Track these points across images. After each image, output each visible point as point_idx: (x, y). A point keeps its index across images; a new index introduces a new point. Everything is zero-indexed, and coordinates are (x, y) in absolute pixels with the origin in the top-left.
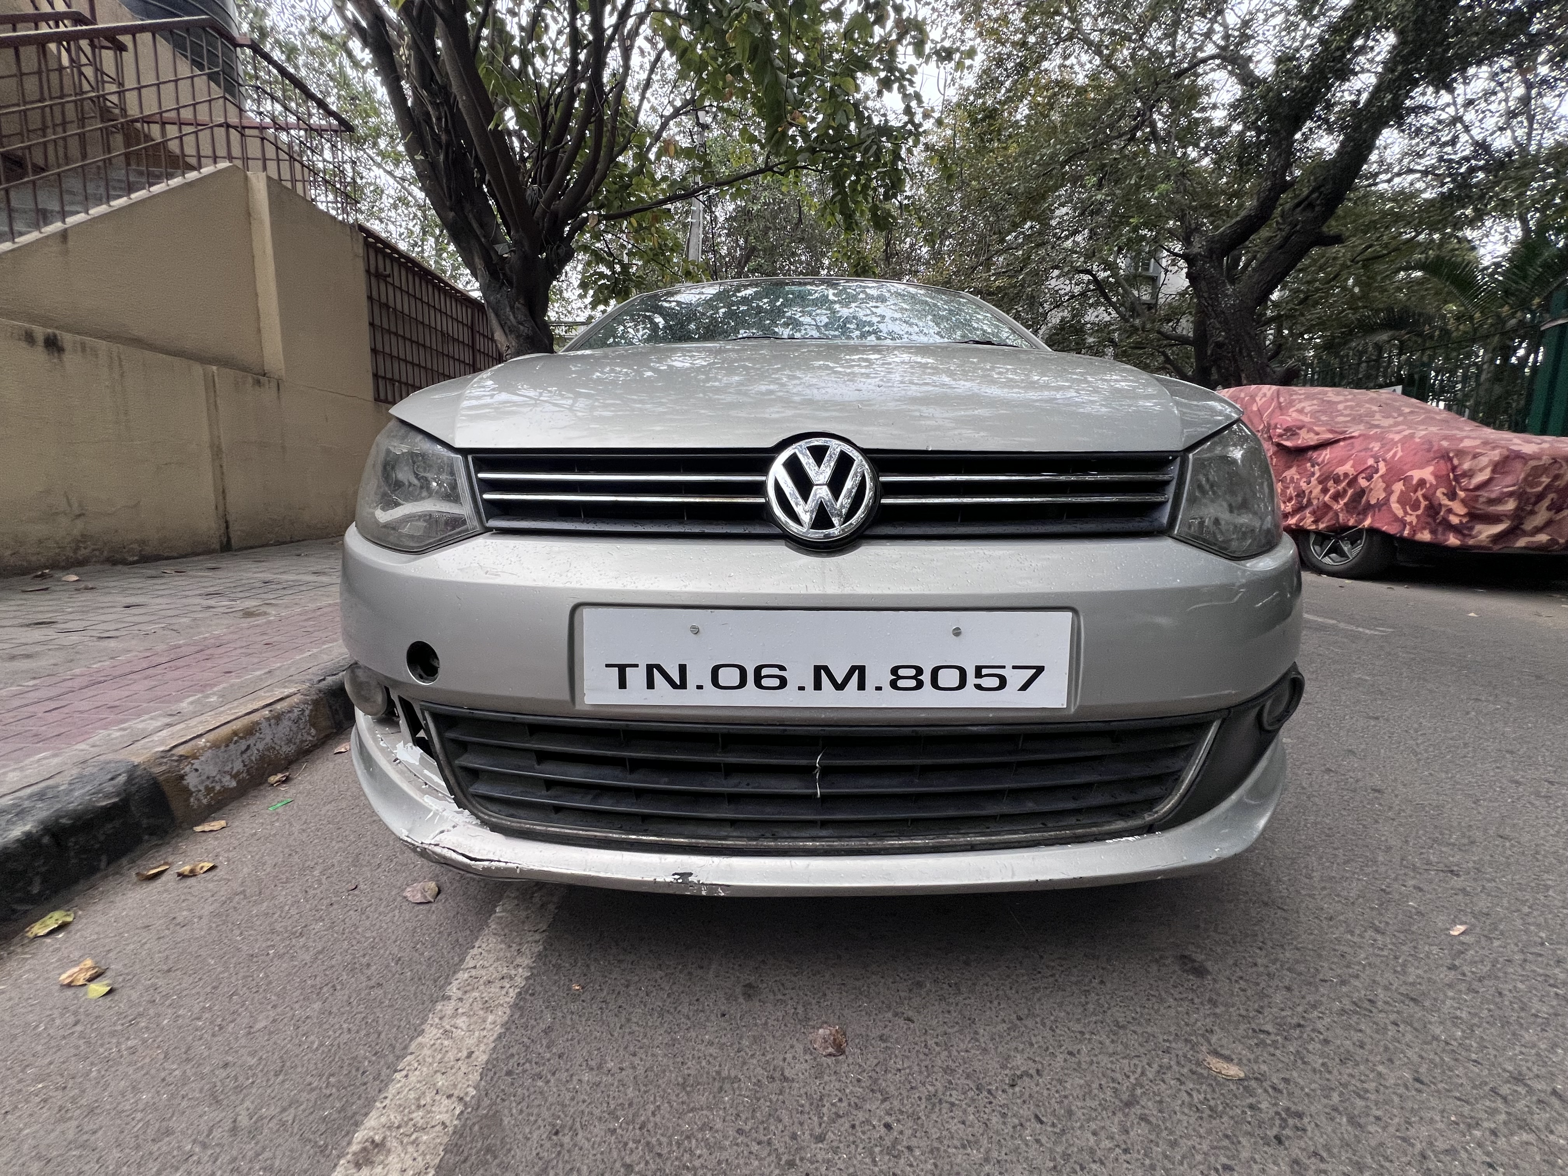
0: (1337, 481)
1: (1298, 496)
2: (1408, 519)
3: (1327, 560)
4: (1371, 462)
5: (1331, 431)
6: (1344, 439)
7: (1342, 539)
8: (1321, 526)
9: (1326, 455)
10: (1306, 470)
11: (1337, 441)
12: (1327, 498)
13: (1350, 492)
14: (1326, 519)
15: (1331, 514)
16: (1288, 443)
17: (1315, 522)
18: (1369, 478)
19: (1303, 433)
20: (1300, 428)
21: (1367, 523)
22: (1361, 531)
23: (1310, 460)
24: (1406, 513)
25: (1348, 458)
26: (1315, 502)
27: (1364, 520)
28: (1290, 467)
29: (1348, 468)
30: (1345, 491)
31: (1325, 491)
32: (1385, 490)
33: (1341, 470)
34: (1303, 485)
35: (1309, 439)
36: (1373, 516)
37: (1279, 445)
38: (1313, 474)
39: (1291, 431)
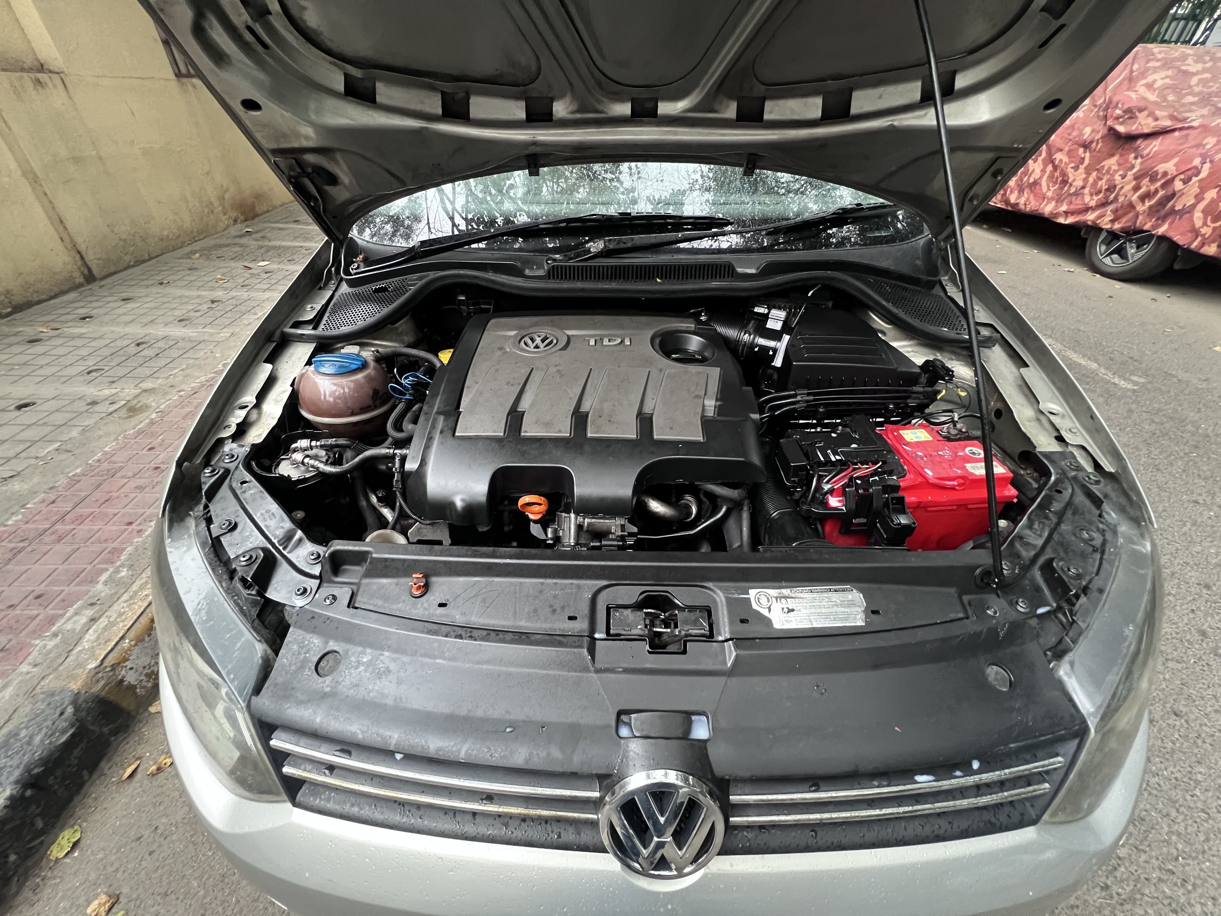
0: (1153, 179)
1: (1107, 190)
2: (1203, 231)
3: (1107, 261)
4: (1197, 162)
5: (1172, 117)
6: (1181, 129)
7: (1131, 241)
8: (1117, 226)
9: (1155, 146)
10: (1127, 161)
11: (1174, 130)
12: (1135, 198)
13: (1161, 193)
14: (1124, 220)
15: (1131, 215)
16: (1121, 129)
17: (1113, 221)
18: (1186, 182)
19: (1141, 117)
20: (1141, 110)
21: (1161, 231)
22: (1153, 235)
23: (1136, 150)
24: (1205, 224)
25: (1177, 153)
26: (1121, 199)
27: (1160, 226)
28: (1113, 155)
29: (1170, 167)
30: (1156, 191)
31: (1136, 188)
32: (1196, 196)
33: (1161, 168)
34: (1117, 177)
35: (1144, 124)
36: (1171, 224)
37: (1111, 129)
38: (1133, 167)
39: (1130, 114)
